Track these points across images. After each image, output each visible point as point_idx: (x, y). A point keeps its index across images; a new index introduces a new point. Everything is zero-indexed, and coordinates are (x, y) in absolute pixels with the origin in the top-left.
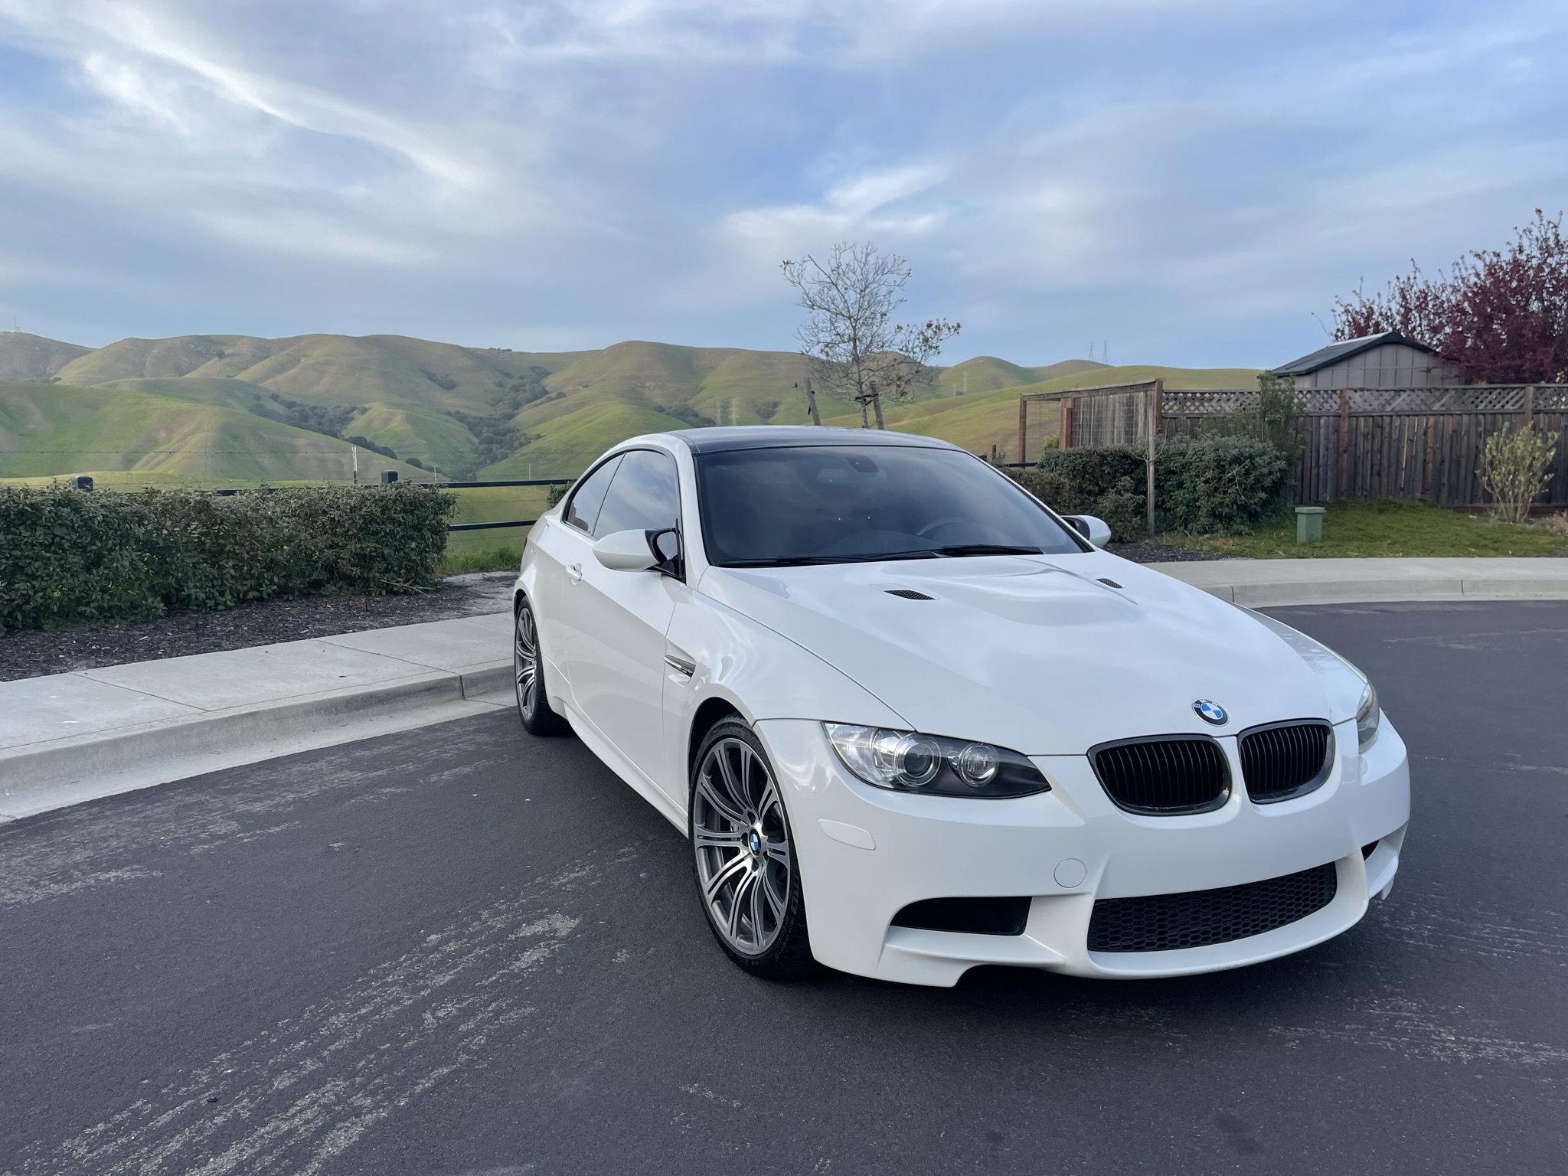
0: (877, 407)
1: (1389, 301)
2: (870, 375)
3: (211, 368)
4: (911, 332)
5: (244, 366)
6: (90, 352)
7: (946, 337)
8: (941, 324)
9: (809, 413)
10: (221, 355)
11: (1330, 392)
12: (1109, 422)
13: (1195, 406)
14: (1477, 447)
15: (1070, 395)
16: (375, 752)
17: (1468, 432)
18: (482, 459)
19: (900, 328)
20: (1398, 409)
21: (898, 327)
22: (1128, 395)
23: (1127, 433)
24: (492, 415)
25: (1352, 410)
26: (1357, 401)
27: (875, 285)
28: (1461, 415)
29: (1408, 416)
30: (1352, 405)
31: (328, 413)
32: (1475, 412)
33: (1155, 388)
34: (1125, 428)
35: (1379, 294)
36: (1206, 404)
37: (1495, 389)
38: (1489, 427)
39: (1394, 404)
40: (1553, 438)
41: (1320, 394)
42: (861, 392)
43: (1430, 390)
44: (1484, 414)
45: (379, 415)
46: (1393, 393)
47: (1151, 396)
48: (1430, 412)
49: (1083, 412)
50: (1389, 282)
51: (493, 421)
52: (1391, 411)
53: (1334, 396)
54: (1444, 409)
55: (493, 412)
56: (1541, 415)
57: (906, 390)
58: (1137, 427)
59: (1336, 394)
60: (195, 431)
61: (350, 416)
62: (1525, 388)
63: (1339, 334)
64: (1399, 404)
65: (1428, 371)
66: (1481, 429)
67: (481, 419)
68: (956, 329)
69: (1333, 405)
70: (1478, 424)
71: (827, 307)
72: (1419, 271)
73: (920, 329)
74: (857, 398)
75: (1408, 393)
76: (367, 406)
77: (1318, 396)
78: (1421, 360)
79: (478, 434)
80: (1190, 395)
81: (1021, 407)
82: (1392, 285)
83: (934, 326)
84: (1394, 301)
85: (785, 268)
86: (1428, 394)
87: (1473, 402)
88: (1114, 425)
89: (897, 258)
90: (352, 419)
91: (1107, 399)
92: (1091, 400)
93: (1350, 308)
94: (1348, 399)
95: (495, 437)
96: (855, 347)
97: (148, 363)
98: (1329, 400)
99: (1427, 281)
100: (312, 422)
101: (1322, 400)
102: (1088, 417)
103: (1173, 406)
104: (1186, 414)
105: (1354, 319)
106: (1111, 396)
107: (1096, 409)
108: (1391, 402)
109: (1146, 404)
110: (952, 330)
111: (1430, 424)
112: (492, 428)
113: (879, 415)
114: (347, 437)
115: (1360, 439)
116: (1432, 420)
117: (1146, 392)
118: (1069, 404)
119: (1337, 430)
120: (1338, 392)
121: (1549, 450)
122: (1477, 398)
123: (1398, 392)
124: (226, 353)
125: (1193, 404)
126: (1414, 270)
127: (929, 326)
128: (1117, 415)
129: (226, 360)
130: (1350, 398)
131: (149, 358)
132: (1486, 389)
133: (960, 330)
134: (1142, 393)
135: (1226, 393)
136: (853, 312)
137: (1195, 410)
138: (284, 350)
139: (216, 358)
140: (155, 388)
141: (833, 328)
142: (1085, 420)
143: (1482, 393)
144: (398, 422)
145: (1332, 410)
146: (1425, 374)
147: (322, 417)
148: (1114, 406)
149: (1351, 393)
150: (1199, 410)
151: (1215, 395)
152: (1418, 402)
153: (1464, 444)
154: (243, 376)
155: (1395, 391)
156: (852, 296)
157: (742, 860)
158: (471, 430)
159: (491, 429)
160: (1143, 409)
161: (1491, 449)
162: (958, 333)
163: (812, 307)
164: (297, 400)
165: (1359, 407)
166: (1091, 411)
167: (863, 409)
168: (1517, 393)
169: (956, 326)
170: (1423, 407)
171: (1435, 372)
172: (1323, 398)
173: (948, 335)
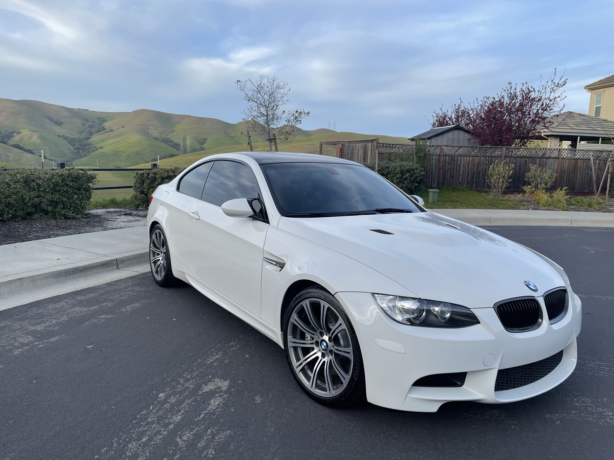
0: (275, 144)
1: (452, 113)
4: (289, 114)
7: (303, 117)
8: (302, 112)
9: (248, 145)
11: (437, 146)
12: (357, 154)
13: (390, 149)
14: (486, 169)
15: (341, 143)
16: (88, 297)
17: (483, 164)
18: (75, 156)
19: (284, 112)
20: (460, 153)
21: (284, 111)
22: (364, 144)
23: (363, 159)
24: (80, 137)
25: (444, 153)
26: (447, 150)
27: (276, 93)
28: (481, 157)
29: (463, 156)
30: (445, 152)
31: (2, 133)
32: (486, 156)
33: (376, 142)
34: (363, 157)
35: (447, 111)
36: (394, 149)
37: (493, 148)
38: (490, 161)
40: (512, 166)
41: (433, 147)
42: (269, 137)
43: (471, 147)
44: (488, 157)
45: (26, 135)
46: (458, 148)
47: (374, 145)
48: (470, 155)
49: (346, 150)
50: (452, 106)
51: (80, 140)
52: (457, 154)
53: (438, 148)
54: (475, 154)
55: (81, 136)
56: (507, 158)
57: (288, 138)
58: (368, 156)
59: (439, 147)
61: (12, 135)
62: (502, 148)
63: (434, 125)
64: (460, 152)
65: (470, 140)
66: (487, 162)
67: (75, 139)
69: (438, 151)
70: (486, 160)
71: (256, 101)
72: (462, 103)
73: (293, 112)
74: (268, 140)
75: (464, 148)
76: (20, 131)
77: (433, 148)
78: (467, 136)
79: (73, 145)
80: (388, 145)
81: (320, 146)
82: (453, 107)
83: (298, 112)
84: (453, 114)
85: (237, 83)
86: (470, 148)
87: (485, 152)
88: (358, 155)
90: (13, 136)
91: (356, 145)
92: (349, 145)
93: (439, 115)
94: (443, 149)
95: (81, 147)
96: (268, 118)
98: (437, 149)
99: (465, 107)
101: (434, 149)
102: (348, 152)
103: (382, 149)
104: (386, 152)
105: (439, 119)
106: (358, 144)
107: (351, 149)
108: (458, 151)
109: (372, 148)
110: (306, 114)
111: (470, 160)
112: (80, 143)
113: (276, 146)
114: (11, 144)
115: (447, 164)
116: (471, 158)
117: (372, 143)
118: (340, 146)
119: (439, 161)
120: (440, 146)
121: (510, 171)
122: (486, 151)
123: (460, 147)
125: (389, 149)
126: (460, 102)
127: (297, 112)
128: (360, 152)
130: (444, 149)
132: (490, 148)
133: (309, 114)
135: (401, 145)
136: (267, 103)
137: (390, 151)
141: (259, 110)
142: (347, 153)
143: (488, 149)
144: (35, 138)
145: (437, 153)
146: (468, 141)
148: (359, 148)
149: (444, 147)
150: (391, 151)
151: (397, 146)
152: (467, 151)
153: (481, 168)
155: (459, 147)
156: (266, 97)
157: (316, 353)
158: (70, 143)
159: (79, 144)
160: (370, 150)
161: (491, 169)
162: (308, 116)
163: (249, 100)
165: (447, 152)
166: (349, 149)
167: (270, 144)
168: (500, 150)
169: (308, 112)
170: (468, 153)
171: (472, 141)
172: (435, 148)
173: (305, 116)
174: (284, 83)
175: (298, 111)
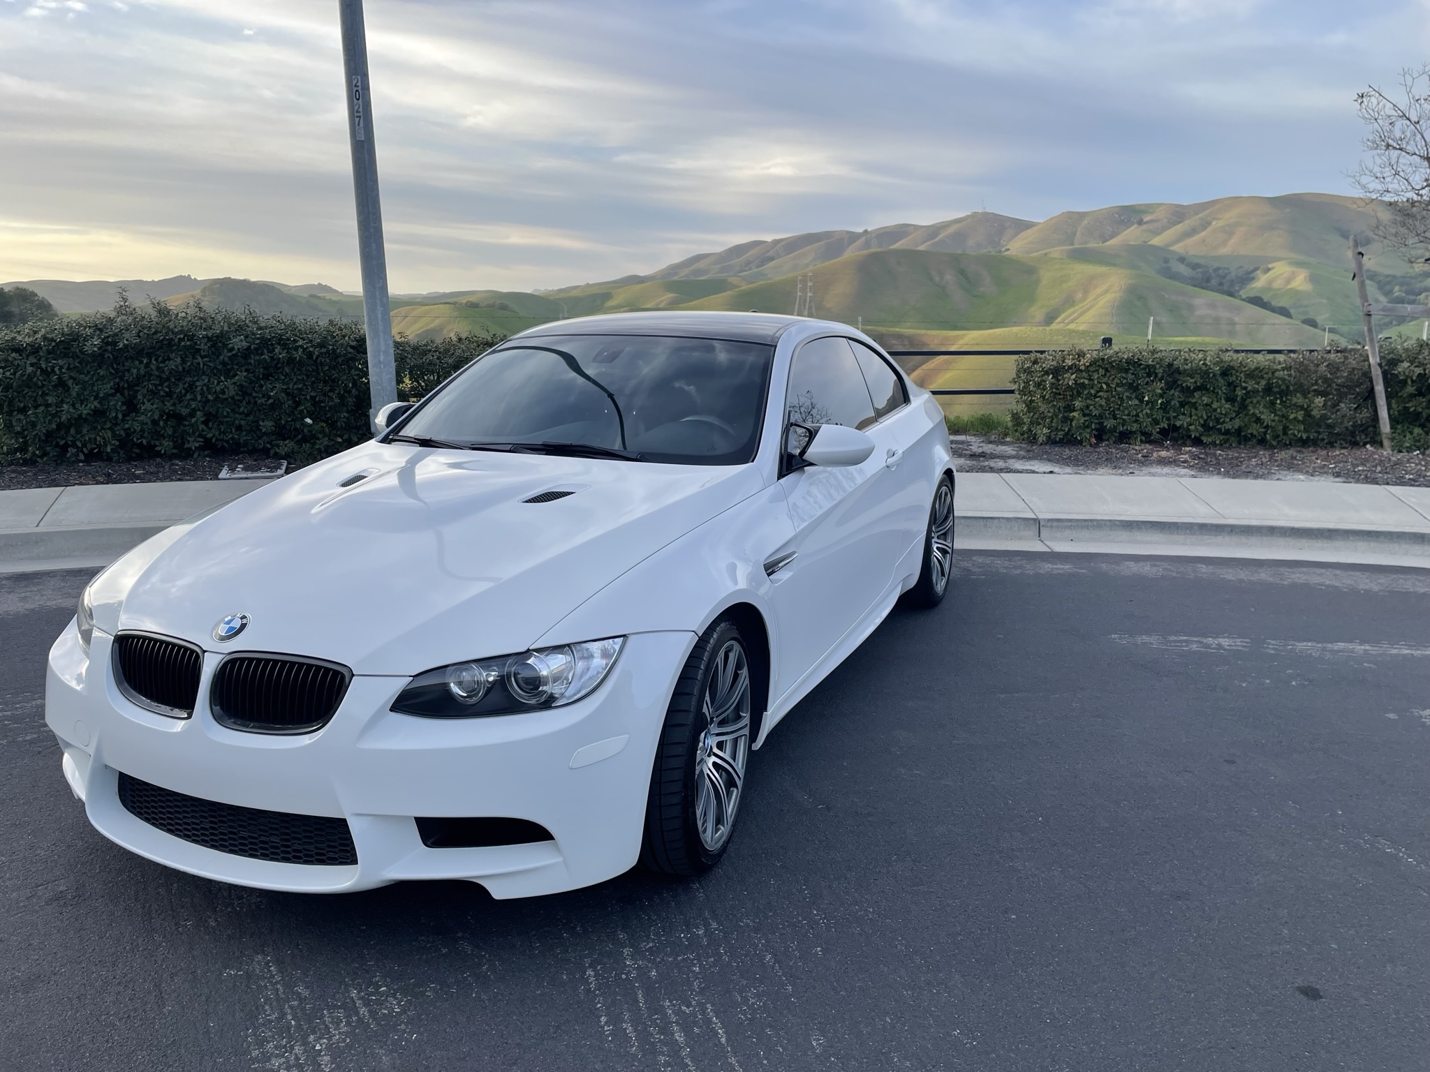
3: (1131, 235)
5: (1157, 233)
6: (1035, 226)
10: (1140, 223)
18: (1387, 320)
24: (1408, 273)
31: (1230, 273)
45: (1282, 274)
51: (1408, 279)
55: (1411, 270)
60: (1106, 292)
61: (1251, 276)
67: (1394, 277)
76: (1270, 266)
79: (1388, 293)
90: (1253, 279)
95: (1408, 297)
97: (1078, 233)
100: (1214, 282)
112: (1406, 287)
114: (1244, 297)
124: (1145, 220)
129: (1145, 227)
131: (1079, 229)
138: (1198, 214)
139: (1136, 226)
140: (1082, 255)
144: (1300, 281)
147: (1224, 277)
154: (1157, 241)
158: (1380, 288)
159: (1404, 289)
164: (1202, 262)
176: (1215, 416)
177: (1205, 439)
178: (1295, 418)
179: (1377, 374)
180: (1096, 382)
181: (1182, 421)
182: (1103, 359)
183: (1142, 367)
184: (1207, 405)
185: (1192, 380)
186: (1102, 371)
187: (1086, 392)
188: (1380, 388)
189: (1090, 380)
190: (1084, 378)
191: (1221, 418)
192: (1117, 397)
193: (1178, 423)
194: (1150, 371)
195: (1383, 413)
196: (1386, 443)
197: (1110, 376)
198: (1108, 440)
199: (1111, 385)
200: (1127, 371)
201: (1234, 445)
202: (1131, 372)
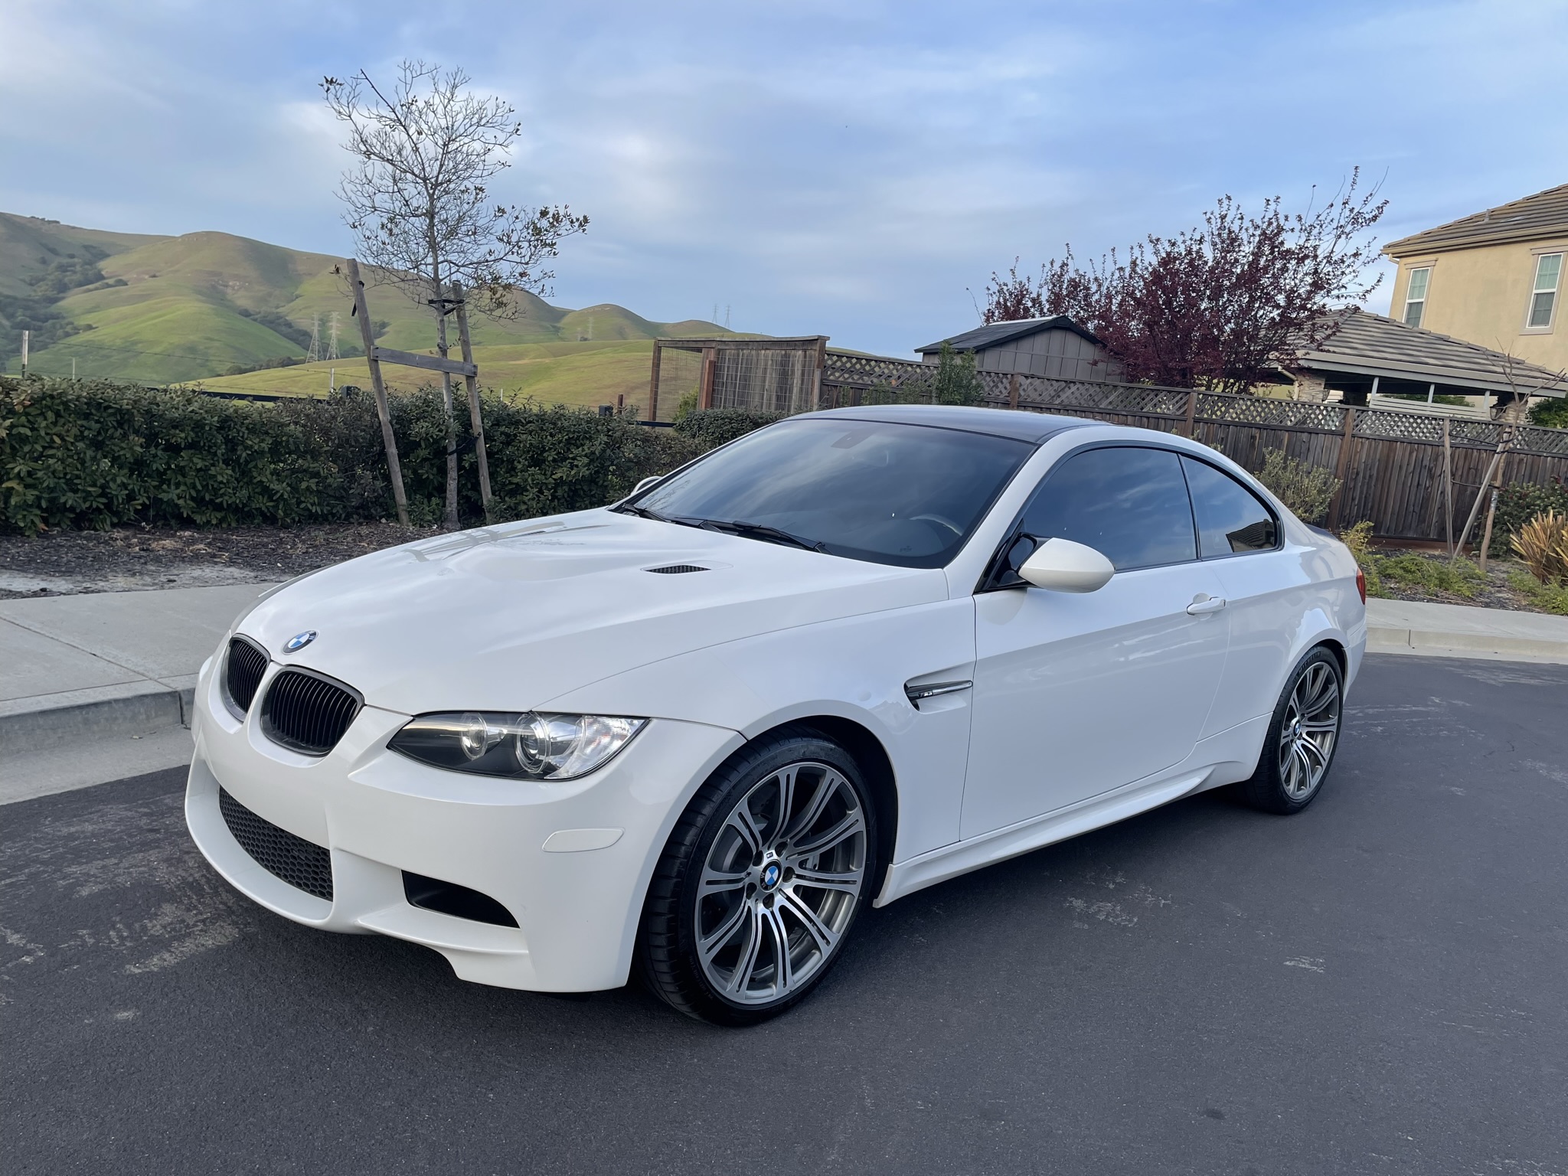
0: (461, 319)
1: (1041, 287)
2: (453, 270)
4: (517, 218)
7: (566, 233)
8: (561, 213)
9: (353, 314)
11: (1001, 375)
15: (714, 345)
19: (501, 211)
20: (1066, 402)
21: (499, 209)
22: (783, 352)
23: (778, 398)
25: (1021, 399)
26: (1030, 389)
27: (466, 140)
28: (1127, 416)
30: (1022, 393)
32: (1141, 414)
33: (817, 347)
34: (776, 391)
35: (1029, 278)
37: (1161, 391)
39: (1063, 396)
41: (990, 376)
42: (438, 293)
43: (1099, 385)
44: (1148, 418)
46: (1064, 384)
47: (811, 357)
48: (1097, 410)
49: (728, 367)
50: (1044, 266)
52: (1059, 404)
53: (1004, 380)
54: (1110, 407)
56: (1202, 424)
57: (504, 300)
58: (791, 392)
59: (1007, 378)
62: (1189, 393)
63: (989, 316)
64: (1067, 397)
65: (1095, 363)
68: (581, 225)
69: (1002, 390)
71: (390, 158)
72: (1072, 258)
73: (531, 215)
74: (431, 302)
75: (1078, 385)
77: (988, 379)
78: (1088, 351)
80: (854, 360)
81: (654, 354)
82: (1046, 269)
83: (550, 215)
84: (1046, 287)
86: (1097, 389)
87: (1139, 403)
88: (764, 386)
89: (501, 105)
91: (758, 355)
92: (738, 355)
93: (1005, 288)
94: (1018, 385)
96: (431, 225)
98: (1000, 385)
99: (1078, 270)
101: (992, 384)
102: (734, 373)
103: (835, 370)
104: (849, 384)
105: (1005, 300)
106: (763, 352)
107: (744, 366)
108: (1061, 394)
109: (804, 366)
110: (577, 224)
113: (463, 332)
117: (805, 351)
118: (712, 356)
120: (1009, 376)
122: (1143, 399)
123: (1069, 383)
125: (856, 371)
126: (1067, 255)
127: (544, 214)
128: (768, 375)
130: (1021, 385)
132: (1152, 390)
133: (587, 227)
134: (800, 352)
135: (893, 363)
136: (432, 171)
137: (859, 379)
141: (396, 189)
142: (730, 378)
143: (1148, 395)
145: (1001, 397)
146: (1090, 366)
148: (766, 365)
149: (1022, 379)
150: (862, 379)
151: (882, 364)
152: (1087, 397)
155: (1066, 382)
156: (430, 148)
160: (800, 372)
162: (584, 230)
163: (368, 154)
165: (1028, 396)
166: (737, 368)
167: (439, 319)
168: (1181, 399)
169: (581, 219)
170: (1091, 404)
171: (1101, 366)
172: (994, 382)
173: (571, 231)
174: (497, 106)
175: (548, 213)
176: (212, 486)
177: (198, 518)
178: (308, 488)
179: (388, 433)
180: (43, 433)
181: (171, 494)
182: (52, 397)
183: (110, 411)
184: (200, 470)
185: (183, 435)
186: (50, 415)
187: (27, 449)
188: (392, 451)
189: (32, 429)
190: (24, 426)
191: (221, 488)
192: (76, 457)
193: (164, 497)
194: (123, 418)
195: (398, 482)
196: (404, 517)
197: (64, 424)
198: (58, 525)
199: (67, 439)
200: (87, 416)
201: (234, 525)
202: (96, 418)
